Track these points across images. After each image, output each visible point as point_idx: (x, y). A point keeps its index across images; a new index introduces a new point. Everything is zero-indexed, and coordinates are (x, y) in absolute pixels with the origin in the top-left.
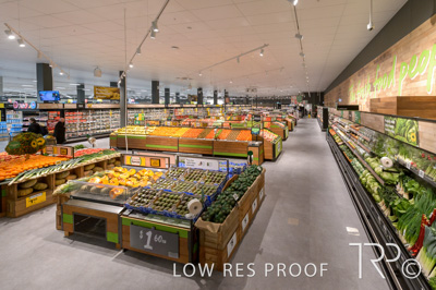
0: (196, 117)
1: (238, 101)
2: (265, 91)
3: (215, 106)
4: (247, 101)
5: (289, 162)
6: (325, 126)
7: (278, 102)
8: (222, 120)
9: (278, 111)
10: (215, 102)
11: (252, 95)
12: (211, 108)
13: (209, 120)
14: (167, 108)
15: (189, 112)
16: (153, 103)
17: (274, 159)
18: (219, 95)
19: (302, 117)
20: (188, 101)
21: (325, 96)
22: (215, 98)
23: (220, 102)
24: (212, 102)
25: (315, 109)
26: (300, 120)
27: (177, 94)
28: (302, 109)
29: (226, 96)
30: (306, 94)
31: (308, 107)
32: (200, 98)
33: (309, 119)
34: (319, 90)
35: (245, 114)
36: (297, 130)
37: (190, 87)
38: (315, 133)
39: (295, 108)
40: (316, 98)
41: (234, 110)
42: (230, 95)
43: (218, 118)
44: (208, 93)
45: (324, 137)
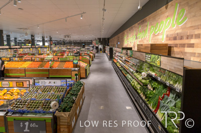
0: (33, 54)
1: (58, 43)
3: (43, 47)
4: (64, 43)
5: (94, 78)
6: (111, 57)
7: (82, 44)
8: (51, 57)
9: (84, 49)
10: (44, 44)
11: (67, 39)
12: (41, 48)
13: (42, 56)
15: (26, 51)
17: (86, 77)
18: (46, 39)
19: (97, 52)
20: (25, 44)
21: (110, 40)
23: (47, 44)
24: (41, 44)
25: (104, 48)
26: (96, 55)
27: (15, 39)
28: (97, 48)
29: (51, 40)
30: (100, 39)
33: (101, 54)
34: (107, 37)
35: (64, 52)
36: (96, 60)
37: (26, 34)
39: (93, 47)
40: (105, 41)
41: (55, 49)
43: (48, 55)
44: (38, 38)
45: (111, 64)
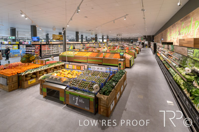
0: (95, 48)
1: (113, 40)
2: (125, 35)
3: (103, 43)
4: (117, 40)
5: (137, 69)
6: (155, 52)
7: (131, 41)
8: (106, 49)
9: (132, 44)
10: (103, 41)
11: (119, 37)
12: (101, 43)
13: (100, 49)
14: (82, 43)
15: (91, 45)
16: (76, 41)
17: (130, 67)
18: (104, 37)
19: (143, 47)
20: (91, 40)
21: (155, 37)
22: (103, 39)
23: (105, 41)
24: (101, 40)
25: (149, 43)
26: (142, 49)
27: (86, 37)
28: (143, 44)
30: (145, 36)
32: (96, 39)
33: (147, 48)
34: (151, 34)
35: (116, 46)
36: (141, 54)
37: (92, 34)
38: (150, 55)
39: (140, 43)
40: (150, 38)
41: (111, 44)
42: (109, 37)
43: (104, 48)
44: (100, 37)
45: (154, 57)
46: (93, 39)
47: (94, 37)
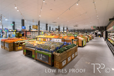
1: (71, 31)
4: (74, 31)
9: (86, 34)
12: (62, 32)
14: (49, 32)
15: (56, 33)
16: (46, 30)
22: (64, 30)
27: (53, 29)
28: (96, 34)
30: (98, 27)
31: (99, 33)
32: (59, 29)
37: (56, 25)
42: (68, 29)
46: (56, 29)
47: (57, 28)
